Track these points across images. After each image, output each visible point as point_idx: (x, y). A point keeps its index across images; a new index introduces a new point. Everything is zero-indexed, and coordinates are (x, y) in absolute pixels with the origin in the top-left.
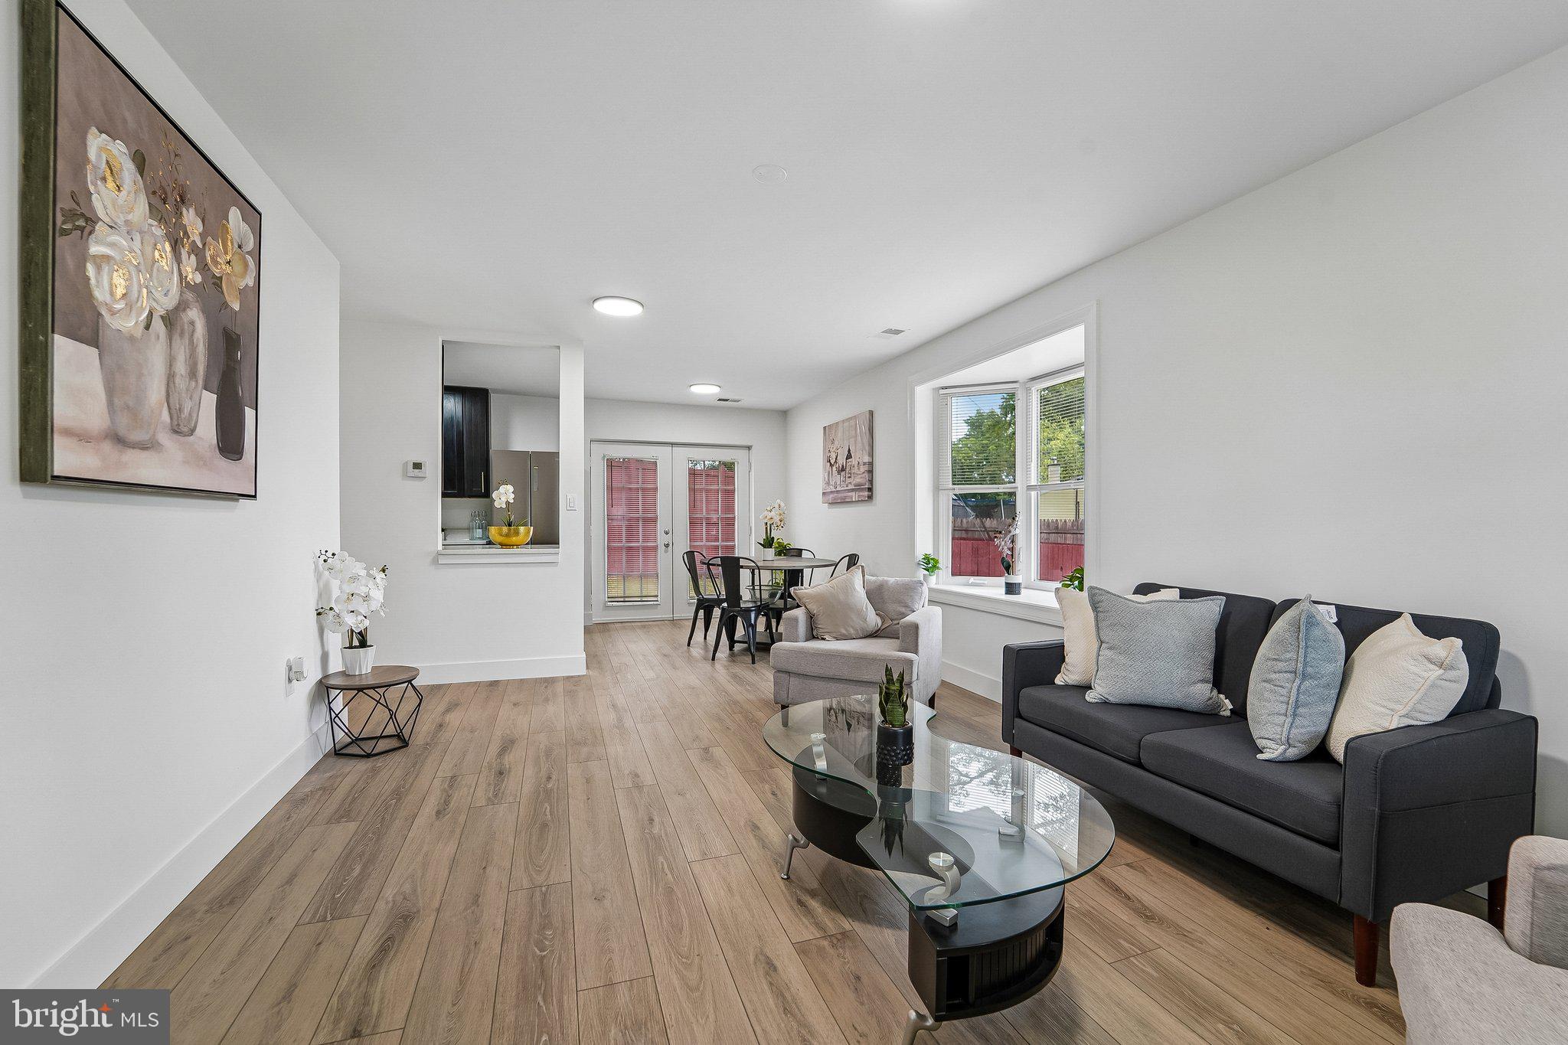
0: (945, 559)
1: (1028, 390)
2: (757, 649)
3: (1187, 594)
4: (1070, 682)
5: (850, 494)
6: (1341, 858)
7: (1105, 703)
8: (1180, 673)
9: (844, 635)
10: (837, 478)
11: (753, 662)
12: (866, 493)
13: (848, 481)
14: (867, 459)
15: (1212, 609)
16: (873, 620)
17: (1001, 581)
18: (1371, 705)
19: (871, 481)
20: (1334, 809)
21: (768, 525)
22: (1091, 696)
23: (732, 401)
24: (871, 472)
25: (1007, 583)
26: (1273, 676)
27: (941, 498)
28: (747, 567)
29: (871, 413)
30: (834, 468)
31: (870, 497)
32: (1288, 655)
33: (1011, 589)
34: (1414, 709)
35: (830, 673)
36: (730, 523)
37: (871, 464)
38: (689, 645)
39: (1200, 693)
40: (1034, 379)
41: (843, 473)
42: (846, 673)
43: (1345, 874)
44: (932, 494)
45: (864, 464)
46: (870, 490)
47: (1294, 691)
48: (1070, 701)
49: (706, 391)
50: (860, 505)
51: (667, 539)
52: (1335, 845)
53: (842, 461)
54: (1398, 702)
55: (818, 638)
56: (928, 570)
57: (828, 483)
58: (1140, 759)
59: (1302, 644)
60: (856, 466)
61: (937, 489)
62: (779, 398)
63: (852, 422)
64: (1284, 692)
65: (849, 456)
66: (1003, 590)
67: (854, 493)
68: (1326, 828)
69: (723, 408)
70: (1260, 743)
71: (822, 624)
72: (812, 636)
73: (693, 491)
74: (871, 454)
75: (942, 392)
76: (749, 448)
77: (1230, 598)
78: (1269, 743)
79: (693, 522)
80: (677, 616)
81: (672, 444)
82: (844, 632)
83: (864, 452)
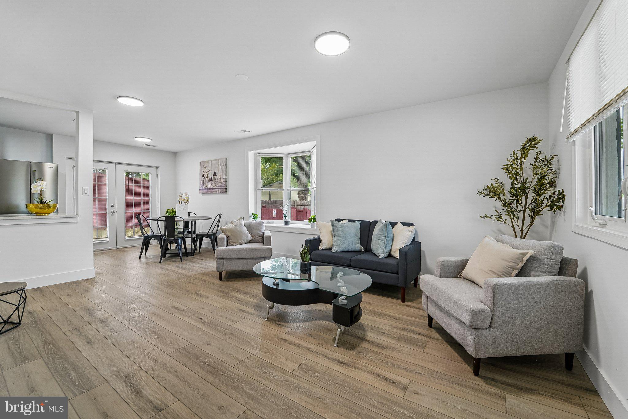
0: (259, 214)
1: (287, 157)
2: (183, 256)
3: (350, 221)
4: (324, 248)
5: (216, 190)
6: (399, 276)
7: (337, 252)
8: (354, 242)
9: (241, 243)
10: (208, 184)
11: (181, 261)
12: (225, 190)
13: (214, 185)
14: (225, 177)
15: (358, 224)
16: (249, 237)
17: (283, 221)
18: (399, 242)
19: (227, 185)
20: (397, 265)
21: (181, 202)
22: (333, 251)
23: (152, 146)
24: (226, 182)
25: (285, 222)
26: (381, 238)
27: (257, 193)
28: (180, 221)
29: (226, 159)
30: (206, 179)
31: (226, 192)
32: (384, 233)
33: (287, 223)
34: (407, 242)
35: (242, 256)
36: (147, 202)
37: (226, 179)
38: (140, 258)
39: (358, 246)
40: (289, 154)
41: (211, 182)
42: (248, 256)
43: (400, 279)
44: (254, 191)
45: (223, 178)
46: (226, 189)
47: (386, 241)
48: (328, 252)
49: (143, 140)
50: (223, 194)
51: (113, 209)
52: (397, 273)
53: (211, 176)
54: (404, 241)
55: (230, 245)
56: (254, 219)
57: (203, 185)
58: (350, 264)
59: (387, 230)
60: (219, 179)
61: (256, 189)
62: (174, 147)
63: (217, 162)
64: (383, 241)
65: (215, 175)
66: (284, 224)
67: (218, 190)
68: (395, 270)
69: (147, 149)
70: (378, 255)
71: (232, 240)
72: (228, 245)
73: (128, 187)
74: (227, 175)
75: (258, 154)
76: (157, 167)
77: (362, 222)
78: (381, 254)
79: (128, 202)
80: (119, 246)
81: (116, 163)
82: (240, 242)
83: (223, 174)
